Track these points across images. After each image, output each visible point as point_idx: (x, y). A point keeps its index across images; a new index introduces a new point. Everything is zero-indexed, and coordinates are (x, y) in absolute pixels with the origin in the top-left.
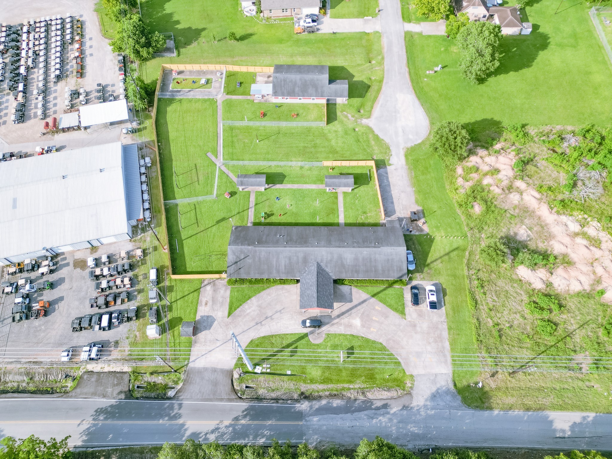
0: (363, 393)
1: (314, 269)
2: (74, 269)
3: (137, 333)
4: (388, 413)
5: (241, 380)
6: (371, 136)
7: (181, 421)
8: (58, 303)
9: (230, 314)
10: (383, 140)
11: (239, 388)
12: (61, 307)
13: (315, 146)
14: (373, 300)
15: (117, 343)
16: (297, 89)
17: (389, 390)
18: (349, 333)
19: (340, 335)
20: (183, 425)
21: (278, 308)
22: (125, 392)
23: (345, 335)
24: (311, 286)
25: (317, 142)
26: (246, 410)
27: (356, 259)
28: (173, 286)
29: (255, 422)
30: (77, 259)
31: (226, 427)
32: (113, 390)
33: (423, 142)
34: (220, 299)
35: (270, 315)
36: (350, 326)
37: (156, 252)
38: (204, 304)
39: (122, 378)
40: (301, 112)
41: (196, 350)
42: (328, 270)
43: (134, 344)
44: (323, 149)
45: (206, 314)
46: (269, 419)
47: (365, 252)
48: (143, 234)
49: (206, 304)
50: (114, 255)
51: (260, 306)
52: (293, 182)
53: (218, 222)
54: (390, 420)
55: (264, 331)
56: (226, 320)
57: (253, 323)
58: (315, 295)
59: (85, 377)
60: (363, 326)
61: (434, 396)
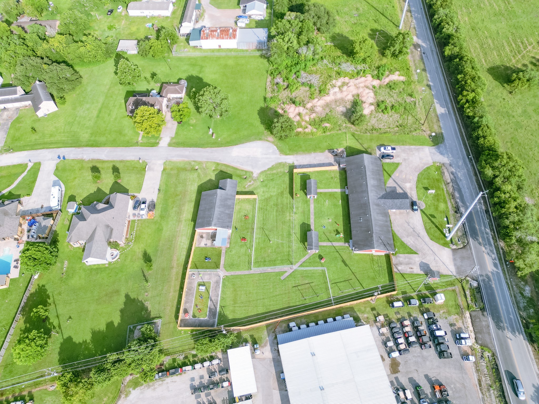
0: (448, 183)
1: (383, 201)
2: (399, 372)
3: (442, 312)
4: (456, 172)
5: (456, 244)
6: (269, 172)
7: (490, 274)
8: (431, 379)
9: (416, 253)
10: (272, 166)
11: (462, 245)
12: (433, 375)
13: (277, 205)
14: (392, 176)
15: (451, 325)
16: (227, 212)
17: (444, 173)
18: (415, 189)
19: (417, 193)
20: (492, 273)
21: (406, 225)
22: (482, 312)
23: (417, 191)
24: (394, 203)
25: (272, 203)
26: (473, 239)
27: (373, 179)
28: (402, 292)
29: (479, 234)
30: (391, 372)
31: (486, 249)
32: (483, 321)
33: (276, 145)
34: (407, 260)
35: (412, 230)
36: (411, 189)
37: (376, 308)
38: (412, 270)
39: (475, 316)
40: (243, 214)
41: (444, 271)
42: (382, 194)
43: (449, 313)
44: (279, 200)
45: (419, 267)
46: (475, 227)
47: (368, 173)
48: (362, 321)
49: (412, 268)
50: (383, 340)
51: (408, 236)
52: (309, 218)
53: (346, 265)
54: (459, 172)
55: (423, 233)
56: (420, 254)
57: (419, 239)
58: (401, 200)
59: (480, 342)
60: (410, 182)
61: (442, 154)
